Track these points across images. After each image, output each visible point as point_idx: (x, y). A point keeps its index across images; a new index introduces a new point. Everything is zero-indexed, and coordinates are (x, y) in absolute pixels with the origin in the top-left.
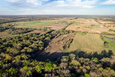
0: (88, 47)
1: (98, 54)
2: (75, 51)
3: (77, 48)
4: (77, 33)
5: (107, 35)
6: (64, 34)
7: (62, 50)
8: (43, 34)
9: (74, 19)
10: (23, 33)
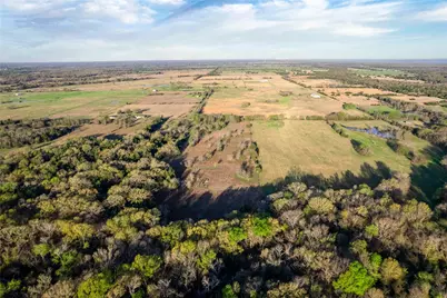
0: (314, 159)
1: (356, 174)
2: (287, 178)
3: (288, 169)
4: (253, 123)
5: (346, 120)
6: (214, 127)
7: (245, 181)
8: (140, 137)
9: (208, 75)
10: (41, 140)
